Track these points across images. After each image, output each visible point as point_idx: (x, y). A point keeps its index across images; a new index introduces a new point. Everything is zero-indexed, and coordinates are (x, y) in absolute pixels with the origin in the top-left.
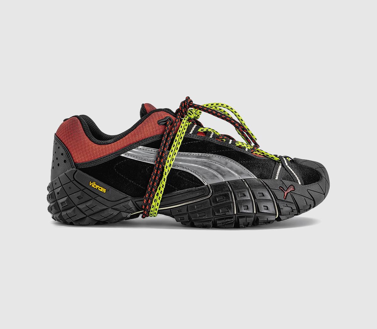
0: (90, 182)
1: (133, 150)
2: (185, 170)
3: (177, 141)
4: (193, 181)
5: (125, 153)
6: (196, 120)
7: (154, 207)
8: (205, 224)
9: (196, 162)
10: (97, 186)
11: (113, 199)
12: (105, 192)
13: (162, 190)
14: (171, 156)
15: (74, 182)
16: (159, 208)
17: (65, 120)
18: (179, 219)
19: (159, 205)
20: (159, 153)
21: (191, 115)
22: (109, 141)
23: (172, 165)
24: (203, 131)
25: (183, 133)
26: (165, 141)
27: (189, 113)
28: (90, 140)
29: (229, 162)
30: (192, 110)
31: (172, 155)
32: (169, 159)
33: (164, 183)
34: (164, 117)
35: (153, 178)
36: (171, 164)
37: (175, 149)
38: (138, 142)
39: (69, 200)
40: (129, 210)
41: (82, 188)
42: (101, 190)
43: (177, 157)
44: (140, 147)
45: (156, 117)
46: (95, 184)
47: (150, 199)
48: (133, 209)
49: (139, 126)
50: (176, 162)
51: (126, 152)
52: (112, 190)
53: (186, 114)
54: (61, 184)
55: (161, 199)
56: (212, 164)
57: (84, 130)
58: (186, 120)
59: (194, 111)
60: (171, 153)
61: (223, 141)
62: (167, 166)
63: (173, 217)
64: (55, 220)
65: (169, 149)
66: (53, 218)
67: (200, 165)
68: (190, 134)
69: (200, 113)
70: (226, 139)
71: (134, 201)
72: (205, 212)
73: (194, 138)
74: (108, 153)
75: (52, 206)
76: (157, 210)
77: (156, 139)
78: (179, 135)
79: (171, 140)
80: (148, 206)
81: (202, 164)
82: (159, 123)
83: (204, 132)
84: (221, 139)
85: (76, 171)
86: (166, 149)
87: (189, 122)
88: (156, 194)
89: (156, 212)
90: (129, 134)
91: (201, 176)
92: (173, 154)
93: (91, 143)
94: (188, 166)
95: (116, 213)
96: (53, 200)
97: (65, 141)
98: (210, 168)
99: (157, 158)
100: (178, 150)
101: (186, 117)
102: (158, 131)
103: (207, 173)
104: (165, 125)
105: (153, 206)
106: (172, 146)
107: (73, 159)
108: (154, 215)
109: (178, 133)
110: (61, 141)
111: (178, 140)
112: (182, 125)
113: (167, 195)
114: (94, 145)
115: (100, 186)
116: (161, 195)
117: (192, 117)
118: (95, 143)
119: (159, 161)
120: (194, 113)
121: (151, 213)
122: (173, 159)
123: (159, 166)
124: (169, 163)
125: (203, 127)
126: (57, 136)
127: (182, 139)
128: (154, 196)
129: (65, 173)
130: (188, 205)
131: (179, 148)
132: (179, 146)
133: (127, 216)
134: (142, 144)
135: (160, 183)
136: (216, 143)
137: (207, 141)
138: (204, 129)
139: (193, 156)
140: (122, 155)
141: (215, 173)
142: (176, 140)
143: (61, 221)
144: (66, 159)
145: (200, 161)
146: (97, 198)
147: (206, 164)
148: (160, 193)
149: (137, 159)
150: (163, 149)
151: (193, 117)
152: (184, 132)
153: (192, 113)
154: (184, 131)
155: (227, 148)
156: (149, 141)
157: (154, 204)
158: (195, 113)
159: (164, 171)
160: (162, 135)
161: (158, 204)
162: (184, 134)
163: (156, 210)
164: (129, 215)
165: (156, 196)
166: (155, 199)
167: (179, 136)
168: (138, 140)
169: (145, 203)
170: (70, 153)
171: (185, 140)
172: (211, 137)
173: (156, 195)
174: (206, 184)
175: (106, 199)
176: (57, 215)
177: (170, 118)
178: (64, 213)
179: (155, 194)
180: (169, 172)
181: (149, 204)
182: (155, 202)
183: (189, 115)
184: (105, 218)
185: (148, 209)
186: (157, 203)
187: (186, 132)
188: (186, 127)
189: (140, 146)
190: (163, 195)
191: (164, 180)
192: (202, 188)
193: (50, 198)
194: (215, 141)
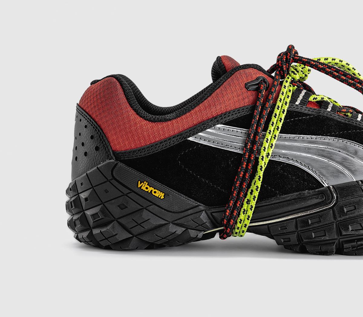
0: (139, 182)
1: (208, 130)
2: (291, 162)
3: (277, 117)
4: (304, 180)
5: (196, 136)
6: (303, 83)
7: (242, 222)
8: (324, 248)
9: (308, 150)
10: (150, 189)
11: (176, 208)
12: (162, 197)
13: (255, 195)
14: (269, 140)
15: (113, 182)
16: (250, 223)
17: (93, 83)
18: (282, 241)
19: (250, 219)
20: (248, 135)
21: (296, 74)
22: (168, 116)
23: (270, 154)
24: (317, 100)
25: (286, 103)
26: (258, 116)
27: (292, 72)
28: (138, 114)
29: (360, 150)
30: (296, 66)
31: (271, 139)
32: (266, 145)
33: (259, 184)
34: (254, 77)
35: (241, 175)
36: (268, 153)
37: (274, 128)
38: (215, 119)
39: (105, 211)
40: (200, 227)
41: (126, 191)
42: (157, 195)
43: (278, 142)
44: (219, 126)
45: (242, 78)
46: (148, 185)
47: (237, 209)
48: (208, 224)
49: (215, 92)
50: (277, 150)
51: (197, 133)
52: (174, 193)
53: (288, 73)
54: (91, 184)
55: (253, 209)
56: (334, 154)
57: (127, 99)
58: (288, 83)
59: (299, 69)
60: (269, 136)
61: (348, 116)
62: (263, 157)
63: (271, 237)
64: (81, 242)
65: (266, 129)
66: (77, 238)
67: (315, 154)
68: (297, 105)
69: (308, 71)
70: (352, 113)
71: (209, 212)
72: (324, 230)
73: (303, 111)
74: (167, 135)
75: (75, 220)
76: (247, 226)
77: (244, 113)
78: (280, 107)
79: (268, 114)
80: (232, 220)
81: (318, 154)
82: (247, 86)
83: (317, 102)
84: (344, 113)
85: (117, 164)
86: (260, 129)
87: (294, 86)
88: (246, 200)
89: (245, 229)
90: (201, 105)
91: (317, 172)
92: (271, 137)
93: (139, 119)
94: (296, 156)
95: (180, 230)
96: (77, 210)
97: (97, 116)
98: (331, 159)
99: (247, 143)
100: (279, 131)
101: (288, 78)
102: (247, 100)
103: (326, 167)
104: (258, 90)
105: (241, 220)
106: (269, 124)
107: (110, 144)
108: (242, 234)
109: (278, 103)
110: (90, 116)
111: (279, 115)
112: (283, 89)
113: (263, 203)
114: (144, 122)
115: (154, 189)
116: (253, 203)
117: (297, 77)
118: (145, 119)
119: (250, 148)
120: (300, 72)
121: (237, 231)
122: (272, 144)
123: (250, 156)
124: (266, 152)
125: (314, 93)
126: (82, 109)
127: (285, 113)
128: (243, 204)
129: (97, 167)
130: (297, 219)
131: (280, 128)
132: (280, 125)
133: (197, 236)
134: (222, 121)
135: (253, 184)
136: (339, 120)
137: (324, 116)
138: (317, 97)
139: (303, 141)
140: (191, 139)
141: (340, 167)
142: (276, 114)
143: (91, 243)
144: (98, 145)
145: (314, 149)
146: (150, 208)
147: (325, 154)
148: (252, 200)
149: (215, 145)
150: (256, 129)
151: (298, 79)
152: (288, 102)
153: (298, 72)
154: (288, 100)
155: (356, 128)
156: (233, 116)
157: (242, 216)
158: (302, 71)
159: (258, 165)
160: (254, 107)
161: (249, 217)
162: (288, 104)
163: (245, 227)
164: (201, 235)
165: (246, 205)
166: (244, 209)
167: (280, 109)
168: (214, 114)
169: (228, 216)
170: (105, 136)
171: (290, 114)
172: (329, 109)
173: (245, 203)
174: (326, 185)
175: (165, 210)
176: (85, 234)
177: (264, 79)
178: (96, 231)
179: (244, 200)
180: (266, 166)
181: (234, 217)
182: (244, 214)
183: (292, 74)
184: (163, 238)
185: (232, 225)
186: (247, 215)
187: (290, 102)
188: (290, 94)
189: (218, 124)
190: (257, 202)
191: (259, 179)
192: (321, 191)
193: (72, 207)
194: (336, 116)
